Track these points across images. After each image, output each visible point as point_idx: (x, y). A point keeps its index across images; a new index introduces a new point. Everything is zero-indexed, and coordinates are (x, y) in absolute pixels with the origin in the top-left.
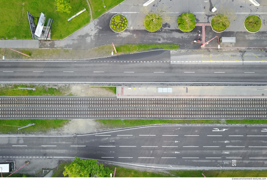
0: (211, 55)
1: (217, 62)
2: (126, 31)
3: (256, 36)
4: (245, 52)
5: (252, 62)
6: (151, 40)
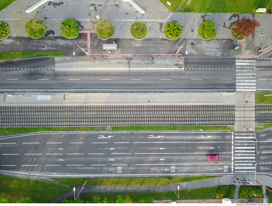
0: (97, 62)
1: (103, 69)
2: (9, 38)
3: (142, 43)
4: (132, 59)
5: (138, 69)
6: (35, 47)
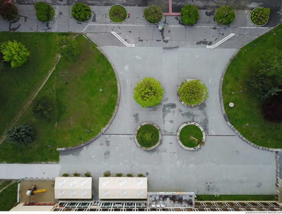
2: (252, 9)
3: (115, 1)
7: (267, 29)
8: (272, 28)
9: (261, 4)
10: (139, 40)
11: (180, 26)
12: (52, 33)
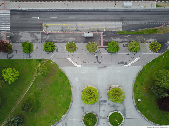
0: (97, 28)
1: (93, 24)
2: (150, 42)
3: (69, 40)
4: (75, 30)
5: (71, 24)
6: (134, 37)
7: (159, 54)
8: (162, 53)
9: (155, 39)
10: (84, 63)
11: (108, 53)
12: (32, 60)
